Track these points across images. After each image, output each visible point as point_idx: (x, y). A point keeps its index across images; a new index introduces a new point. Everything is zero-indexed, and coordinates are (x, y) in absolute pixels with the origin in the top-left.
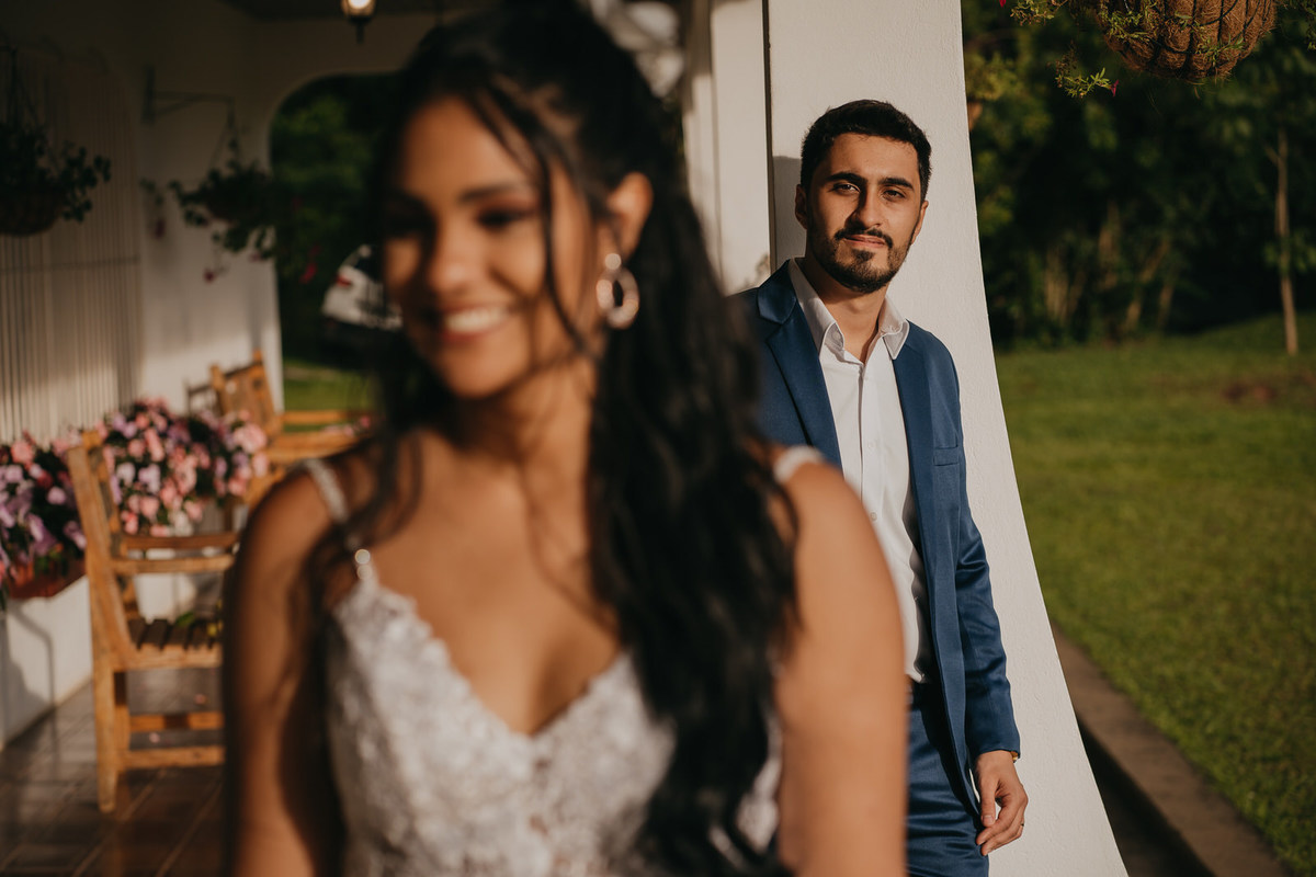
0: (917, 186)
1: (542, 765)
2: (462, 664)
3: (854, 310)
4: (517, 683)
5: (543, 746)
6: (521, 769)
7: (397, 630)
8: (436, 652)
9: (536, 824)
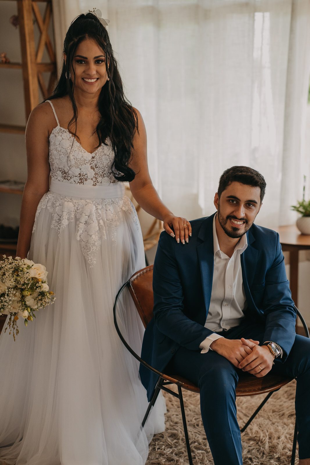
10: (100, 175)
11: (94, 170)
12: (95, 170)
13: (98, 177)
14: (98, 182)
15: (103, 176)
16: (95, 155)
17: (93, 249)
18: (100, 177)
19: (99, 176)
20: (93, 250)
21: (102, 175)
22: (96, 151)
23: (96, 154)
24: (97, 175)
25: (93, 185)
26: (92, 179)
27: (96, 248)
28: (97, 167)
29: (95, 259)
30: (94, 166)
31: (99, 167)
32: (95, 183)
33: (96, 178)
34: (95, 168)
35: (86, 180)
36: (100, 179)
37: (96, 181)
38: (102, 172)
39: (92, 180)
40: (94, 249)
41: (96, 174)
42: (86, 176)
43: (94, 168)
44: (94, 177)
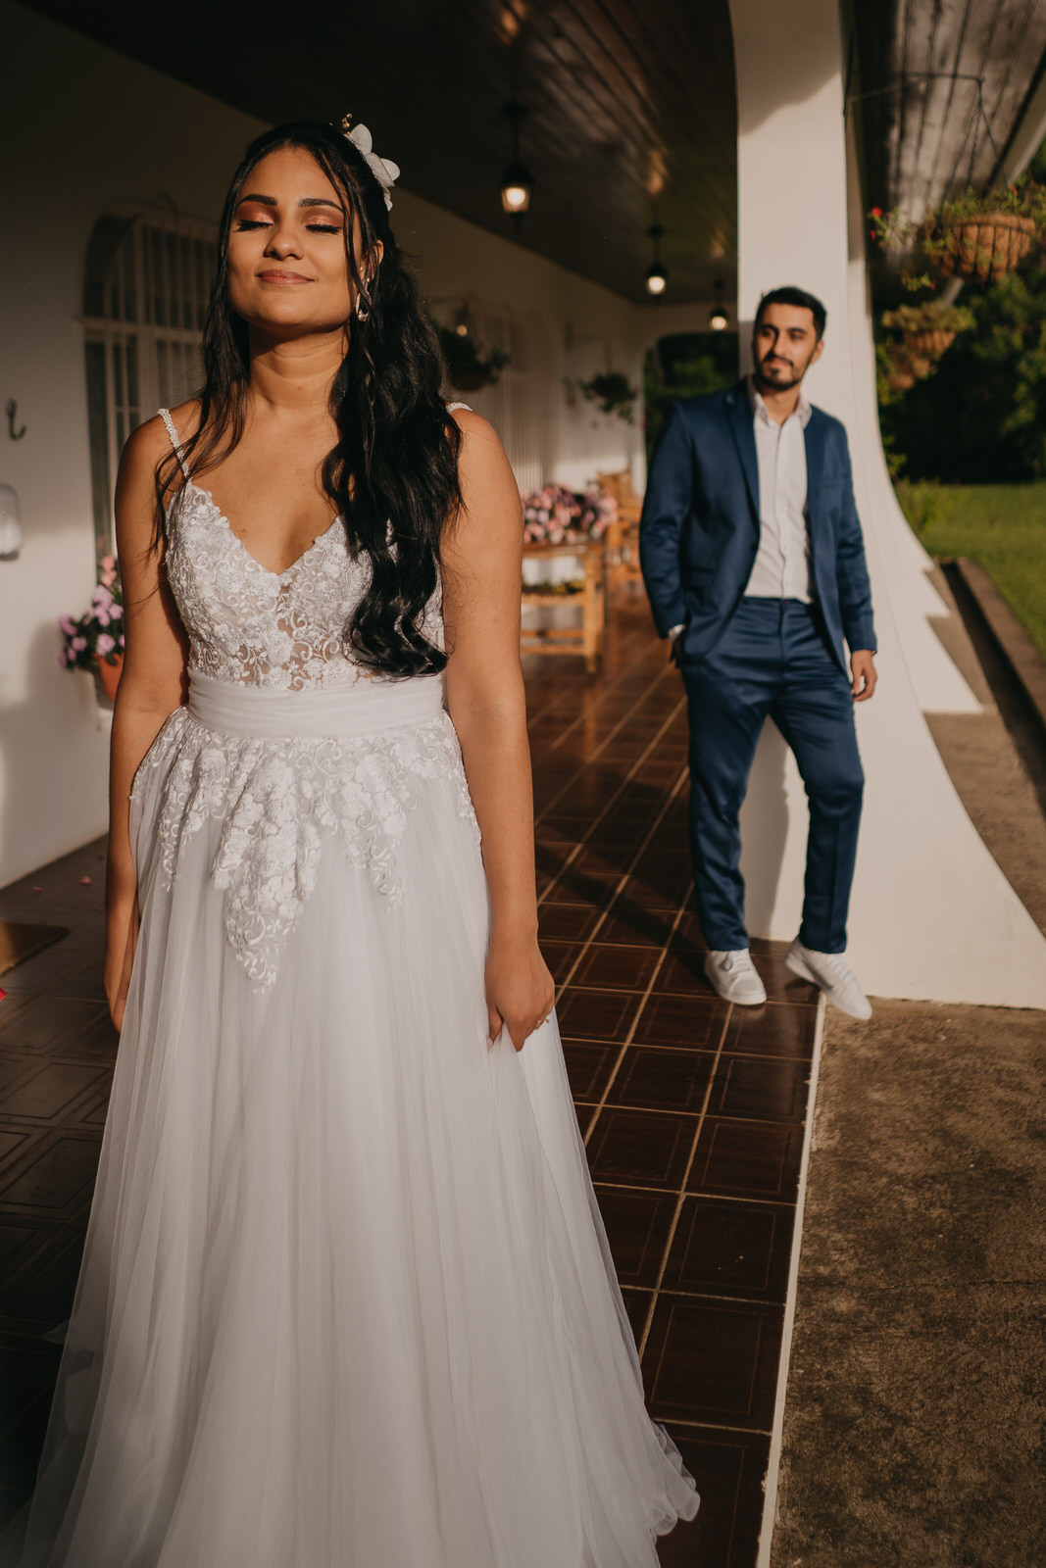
0: (812, 332)
1: (286, 589)
2: (240, 532)
3: (776, 401)
4: (274, 540)
5: (286, 579)
6: (274, 592)
7: (202, 509)
8: (223, 522)
9: (283, 625)
10: (314, 651)
11: (291, 635)
12: (294, 633)
13: (305, 659)
14: (308, 677)
15: (324, 653)
16: (291, 580)
17: (269, 927)
18: (313, 657)
19: (311, 654)
20: (267, 933)
21: (321, 651)
22: (296, 566)
23: (294, 577)
24: (304, 652)
25: (292, 687)
26: (285, 667)
27: (280, 927)
28: (302, 623)
29: (273, 966)
30: (292, 620)
31: (309, 624)
32: (296, 679)
33: (300, 662)
34: (294, 627)
35: (265, 667)
36: (313, 666)
37: (299, 674)
38: (323, 641)
39: (287, 668)
40: (274, 931)
41: (298, 648)
42: (263, 654)
43: (289, 625)
44: (292, 658)
